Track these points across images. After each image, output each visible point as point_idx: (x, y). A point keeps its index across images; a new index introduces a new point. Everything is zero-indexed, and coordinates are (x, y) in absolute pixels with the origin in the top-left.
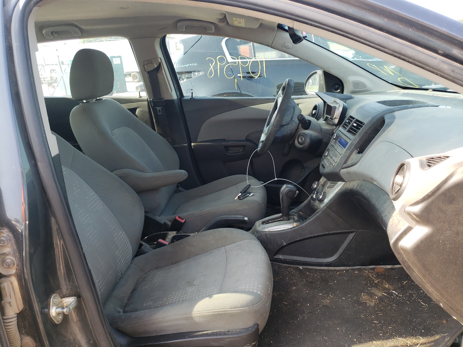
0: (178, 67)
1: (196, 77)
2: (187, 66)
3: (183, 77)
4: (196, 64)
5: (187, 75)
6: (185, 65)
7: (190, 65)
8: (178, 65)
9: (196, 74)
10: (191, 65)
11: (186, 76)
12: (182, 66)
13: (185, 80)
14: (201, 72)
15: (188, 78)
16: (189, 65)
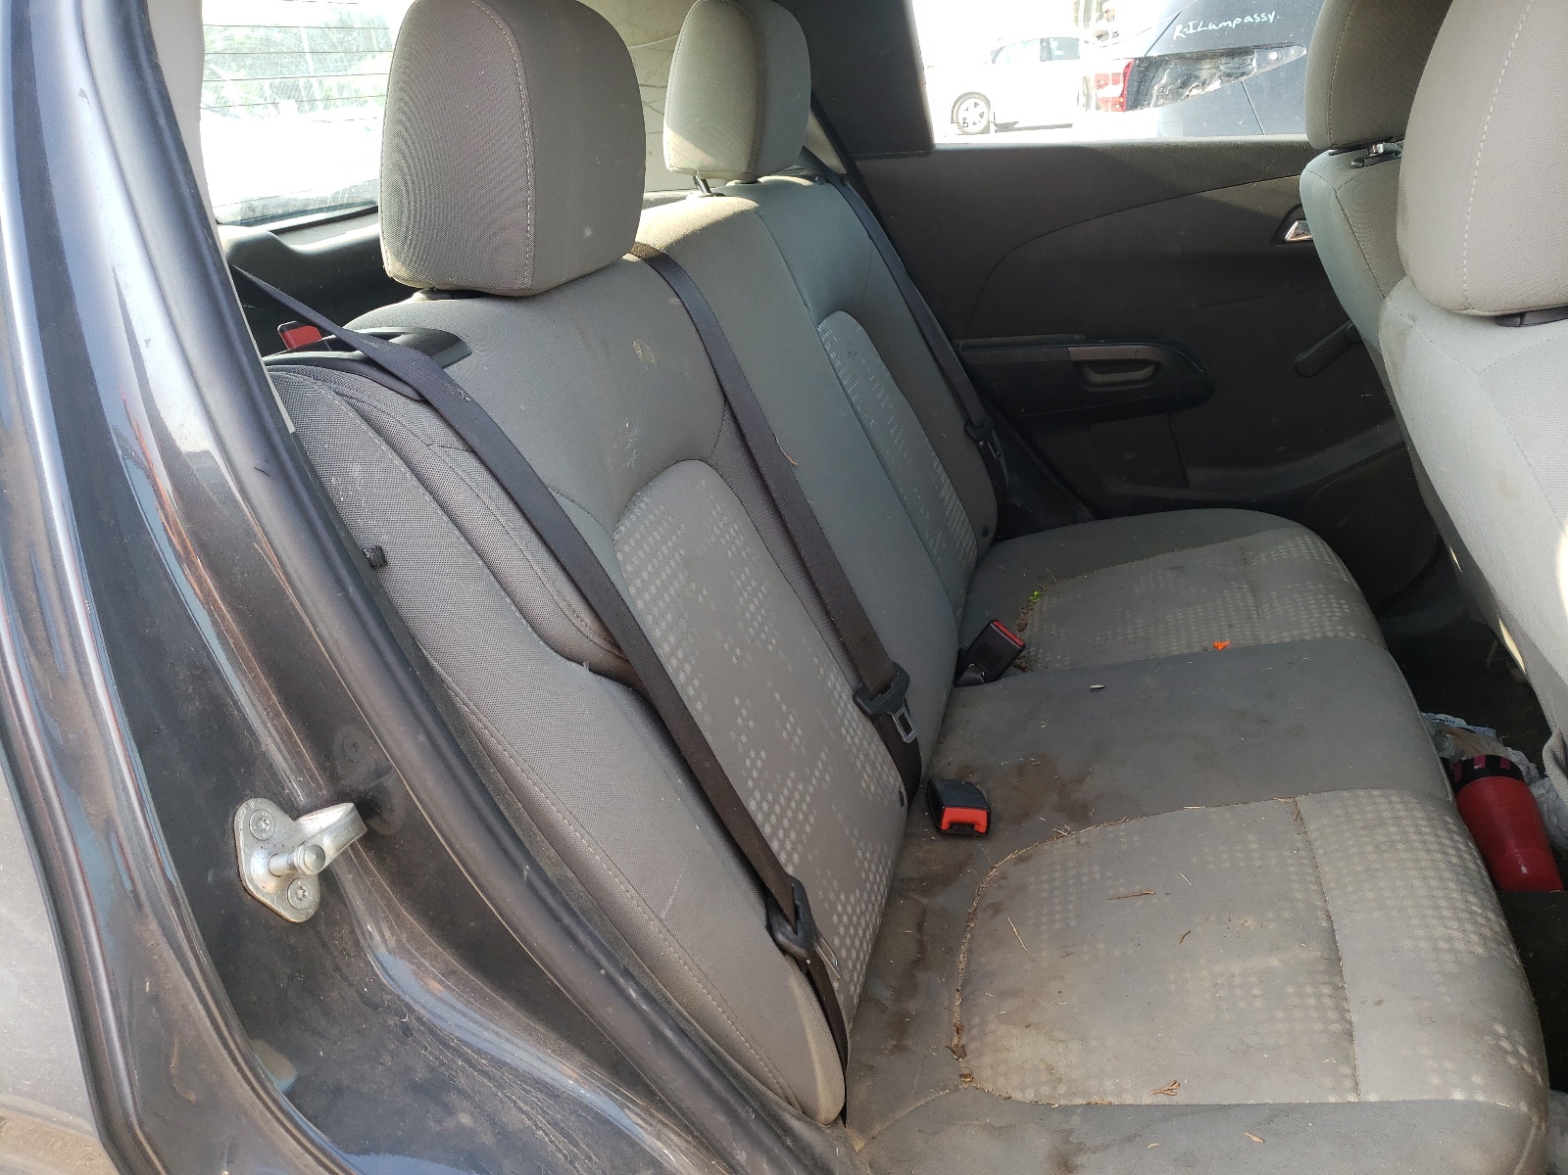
0: (1191, 31)
1: (1269, 68)
2: (1232, 25)
3: (1204, 74)
4: (1271, 18)
5: (1224, 65)
6: (1225, 24)
7: (1245, 20)
8: (1191, 24)
9: (1273, 55)
10: (1249, 19)
11: (1222, 67)
12: (1212, 27)
13: (1216, 85)
14: (1292, 51)
15: (1229, 75)
16: (1240, 20)
